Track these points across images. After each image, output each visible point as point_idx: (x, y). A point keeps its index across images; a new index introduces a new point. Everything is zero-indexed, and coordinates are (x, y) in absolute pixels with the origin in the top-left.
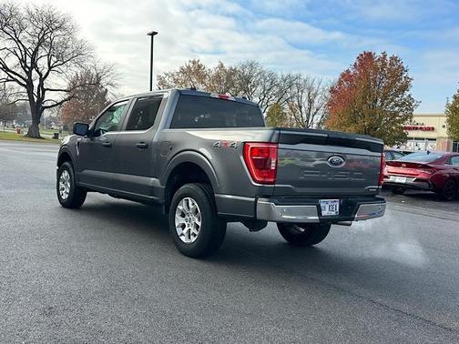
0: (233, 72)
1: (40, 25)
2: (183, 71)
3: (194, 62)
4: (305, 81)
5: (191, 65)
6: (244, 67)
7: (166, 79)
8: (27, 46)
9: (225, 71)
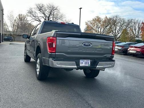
0: (110, 19)
1: (51, 9)
2: (93, 20)
3: (97, 17)
4: (137, 21)
5: (96, 18)
6: (114, 17)
7: (88, 23)
8: (47, 15)
9: (108, 19)
